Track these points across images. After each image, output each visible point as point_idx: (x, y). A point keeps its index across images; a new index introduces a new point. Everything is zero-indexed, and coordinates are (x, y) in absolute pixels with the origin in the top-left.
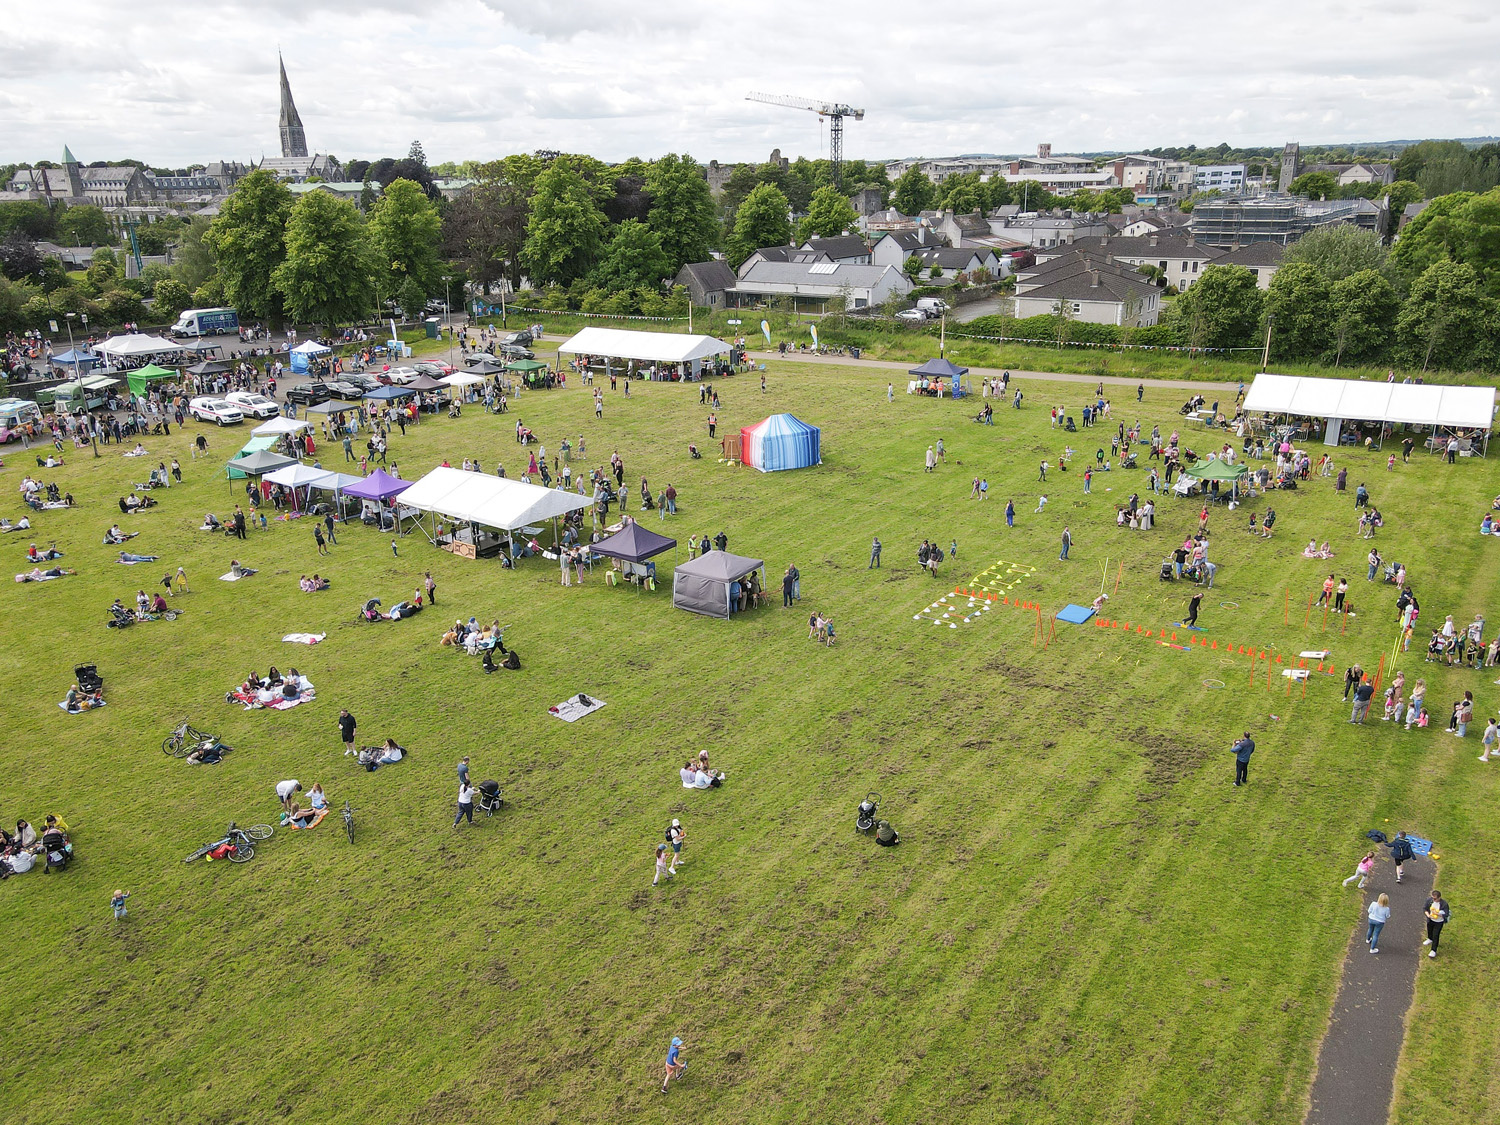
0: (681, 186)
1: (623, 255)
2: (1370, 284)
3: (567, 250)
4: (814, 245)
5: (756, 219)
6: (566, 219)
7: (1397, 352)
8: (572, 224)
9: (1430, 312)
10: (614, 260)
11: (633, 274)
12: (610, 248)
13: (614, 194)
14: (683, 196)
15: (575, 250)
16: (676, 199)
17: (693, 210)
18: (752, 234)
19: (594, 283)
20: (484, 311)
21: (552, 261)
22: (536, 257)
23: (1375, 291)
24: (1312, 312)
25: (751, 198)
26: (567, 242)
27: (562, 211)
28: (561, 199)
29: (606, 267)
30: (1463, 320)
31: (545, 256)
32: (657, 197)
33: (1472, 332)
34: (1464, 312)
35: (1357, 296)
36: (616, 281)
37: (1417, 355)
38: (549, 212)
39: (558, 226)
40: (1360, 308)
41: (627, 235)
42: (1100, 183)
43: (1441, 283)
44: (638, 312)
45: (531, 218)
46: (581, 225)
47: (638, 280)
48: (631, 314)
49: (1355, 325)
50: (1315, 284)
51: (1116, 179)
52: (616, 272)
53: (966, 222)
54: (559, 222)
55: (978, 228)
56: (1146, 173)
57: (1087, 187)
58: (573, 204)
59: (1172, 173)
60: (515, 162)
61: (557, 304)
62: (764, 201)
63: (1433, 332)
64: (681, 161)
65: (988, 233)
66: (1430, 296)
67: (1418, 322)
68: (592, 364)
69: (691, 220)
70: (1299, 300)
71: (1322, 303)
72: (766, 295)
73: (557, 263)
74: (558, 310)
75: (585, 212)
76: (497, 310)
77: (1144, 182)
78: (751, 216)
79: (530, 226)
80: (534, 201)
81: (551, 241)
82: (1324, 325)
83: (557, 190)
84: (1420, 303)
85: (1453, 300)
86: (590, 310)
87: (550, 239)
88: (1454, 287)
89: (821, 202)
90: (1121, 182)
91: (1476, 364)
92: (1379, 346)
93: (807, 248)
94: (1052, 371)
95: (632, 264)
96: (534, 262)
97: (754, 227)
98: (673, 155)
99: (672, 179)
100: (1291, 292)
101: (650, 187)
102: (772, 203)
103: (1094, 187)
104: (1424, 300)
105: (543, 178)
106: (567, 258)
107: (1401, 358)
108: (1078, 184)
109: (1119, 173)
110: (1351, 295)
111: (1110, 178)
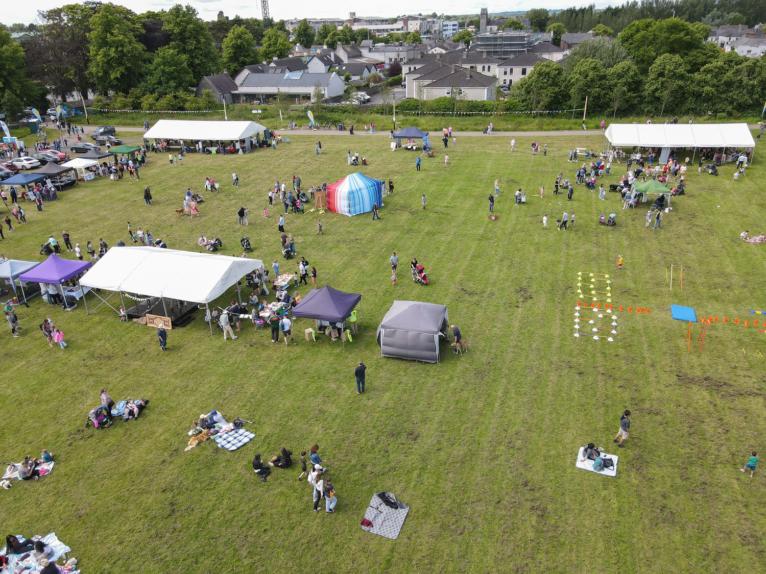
0: (189, 26)
1: (163, 71)
2: (628, 70)
3: (122, 69)
4: (276, 62)
5: (236, 48)
6: (117, 48)
7: (645, 108)
8: (122, 51)
9: (663, 83)
10: (157, 74)
11: (172, 84)
12: (152, 67)
13: (144, 31)
14: (191, 32)
15: (127, 69)
16: (187, 34)
17: (198, 42)
18: (234, 58)
19: (145, 90)
20: (69, 113)
21: (112, 77)
22: (100, 74)
23: (632, 73)
24: (599, 87)
25: (230, 35)
26: (120, 64)
27: (114, 42)
28: (112, 34)
29: (152, 80)
30: (680, 87)
31: (106, 73)
32: (174, 33)
33: (684, 93)
34: (681, 83)
35: (623, 77)
36: (161, 89)
37: (656, 109)
38: (104, 43)
39: (112, 52)
40: (625, 84)
41: (164, 58)
42: (398, 30)
43: (668, 67)
44: (182, 109)
45: (91, 48)
46: (129, 52)
47: (176, 88)
48: (178, 110)
49: (624, 93)
50: (598, 70)
51: (405, 27)
52: (160, 83)
53: (349, 49)
54: (114, 49)
55: (356, 53)
56: (419, 24)
57: (392, 32)
58: (121, 37)
59: (430, 24)
60: (71, 9)
61: (125, 106)
62: (240, 37)
63: (665, 95)
64: (185, 9)
65: (360, 56)
66: (661, 74)
67: (657, 89)
68: (170, 146)
69: (198, 48)
70: (592, 80)
71: (603, 82)
72: (259, 94)
73: (116, 78)
74: (127, 110)
75: (130, 42)
76: (78, 112)
77: (418, 29)
78: (233, 47)
79: (92, 53)
80: (92, 35)
81: (109, 64)
82: (605, 94)
83: (108, 26)
84: (656, 79)
85: (675, 76)
86: (150, 109)
87: (108, 62)
88: (675, 69)
89: (270, 39)
90: (407, 29)
91: (687, 113)
92: (636, 104)
93: (272, 65)
94: (463, 130)
95: (170, 76)
96: (98, 78)
97: (235, 53)
98: (180, 6)
99: (182, 21)
100: (587, 76)
101: (166, 27)
102: (244, 38)
103: (395, 32)
104: (658, 77)
105: (95, 19)
106: (122, 74)
107: (648, 111)
108: (387, 30)
109: (406, 24)
110: (620, 76)
111: (402, 27)
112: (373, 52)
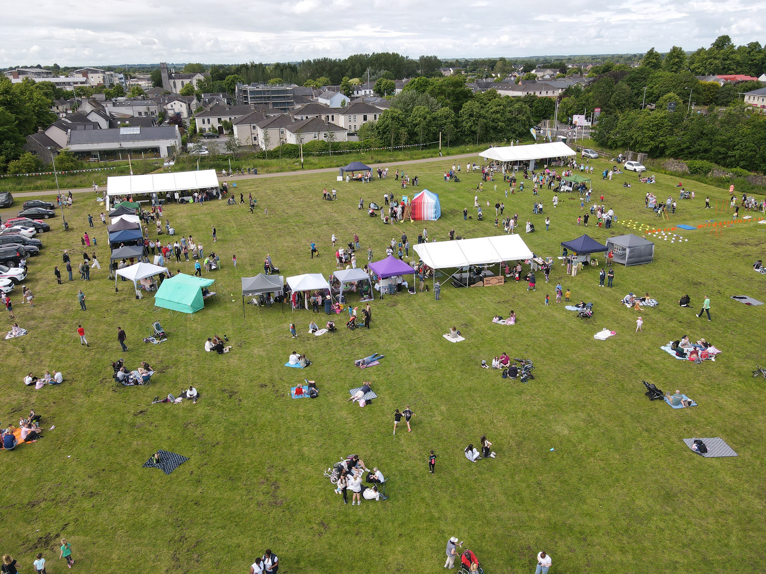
4: (70, 118)
9: (474, 121)
33: (487, 128)
35: (448, 118)
40: (451, 123)
42: (82, 83)
50: (431, 114)
56: (102, 77)
57: (75, 85)
59: (110, 77)
63: (477, 129)
67: (471, 126)
71: (437, 122)
77: (102, 82)
90: (90, 82)
93: (67, 121)
104: (470, 117)
108: (69, 83)
109: (86, 77)
111: (86, 80)
112: (118, 106)
